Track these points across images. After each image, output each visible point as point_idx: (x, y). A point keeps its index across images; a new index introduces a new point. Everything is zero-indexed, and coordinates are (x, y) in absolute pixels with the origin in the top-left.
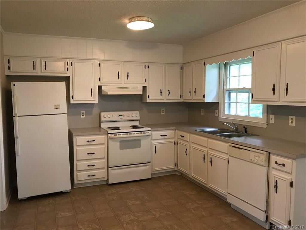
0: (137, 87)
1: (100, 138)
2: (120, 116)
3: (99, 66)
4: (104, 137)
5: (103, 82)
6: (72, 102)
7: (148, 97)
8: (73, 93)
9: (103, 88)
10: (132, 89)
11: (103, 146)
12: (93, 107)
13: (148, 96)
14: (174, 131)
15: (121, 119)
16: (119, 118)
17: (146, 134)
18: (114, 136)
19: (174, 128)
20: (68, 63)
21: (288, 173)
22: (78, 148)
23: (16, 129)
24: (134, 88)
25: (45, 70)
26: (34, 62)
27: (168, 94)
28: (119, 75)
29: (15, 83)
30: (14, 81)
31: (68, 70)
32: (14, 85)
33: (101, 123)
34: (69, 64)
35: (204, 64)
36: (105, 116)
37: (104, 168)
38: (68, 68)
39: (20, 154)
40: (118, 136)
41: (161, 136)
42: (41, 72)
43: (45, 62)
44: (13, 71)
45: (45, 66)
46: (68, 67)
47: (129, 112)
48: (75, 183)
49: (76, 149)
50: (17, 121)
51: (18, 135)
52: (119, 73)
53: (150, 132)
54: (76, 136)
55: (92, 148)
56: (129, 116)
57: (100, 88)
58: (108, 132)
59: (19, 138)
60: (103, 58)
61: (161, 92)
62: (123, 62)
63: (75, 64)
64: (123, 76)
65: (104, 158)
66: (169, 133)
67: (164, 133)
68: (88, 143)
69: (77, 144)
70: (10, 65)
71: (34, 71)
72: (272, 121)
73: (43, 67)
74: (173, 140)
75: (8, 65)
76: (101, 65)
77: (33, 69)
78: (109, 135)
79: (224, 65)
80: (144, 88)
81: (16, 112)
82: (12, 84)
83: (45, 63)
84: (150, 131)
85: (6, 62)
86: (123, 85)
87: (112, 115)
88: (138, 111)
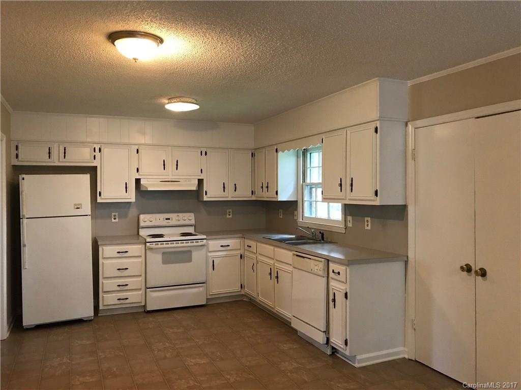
0: (190, 180)
1: (135, 249)
2: (166, 219)
3: (138, 152)
4: (142, 247)
5: (142, 174)
6: (99, 200)
7: (206, 194)
8: (101, 189)
9: (142, 182)
10: (182, 182)
11: (139, 260)
12: (129, 208)
13: (206, 192)
14: (239, 240)
15: (168, 224)
16: (165, 223)
17: (200, 243)
18: (154, 246)
19: (241, 235)
20: (95, 149)
21: (343, 282)
22: (106, 262)
23: (23, 235)
24: (186, 181)
25: (65, 158)
26: (49, 148)
27: (234, 190)
28: (164, 165)
29: (24, 176)
30: (23, 174)
31: (95, 159)
32: (23, 179)
33: (140, 229)
34: (97, 150)
35: (277, 151)
36: (145, 220)
37: (140, 289)
38: (95, 156)
39: (27, 267)
40: (160, 246)
41: (222, 246)
42: (59, 161)
43: (65, 148)
44: (22, 160)
45: (65, 153)
46: (95, 154)
47: (180, 215)
48: (100, 308)
49: (103, 263)
50: (25, 223)
51: (26, 243)
52: (164, 162)
53: (205, 241)
54: (103, 245)
55: (123, 262)
56: (179, 220)
57: (138, 181)
58: (146, 240)
59: (27, 246)
60: (143, 142)
61: (224, 187)
62: (170, 148)
63: (105, 151)
64: (170, 166)
65: (141, 276)
66: (232, 242)
67: (225, 242)
68: (119, 255)
69: (104, 256)
70: (18, 152)
71: (50, 160)
72: (350, 225)
73: (62, 155)
74: (239, 252)
75: (16, 152)
76: (139, 151)
77: (48, 158)
78: (148, 244)
79: (303, 152)
80: (200, 181)
81: (25, 213)
82: (21, 177)
83: (65, 150)
84: (205, 239)
85: (14, 148)
86: (170, 178)
87: (156, 219)
88: (193, 212)
